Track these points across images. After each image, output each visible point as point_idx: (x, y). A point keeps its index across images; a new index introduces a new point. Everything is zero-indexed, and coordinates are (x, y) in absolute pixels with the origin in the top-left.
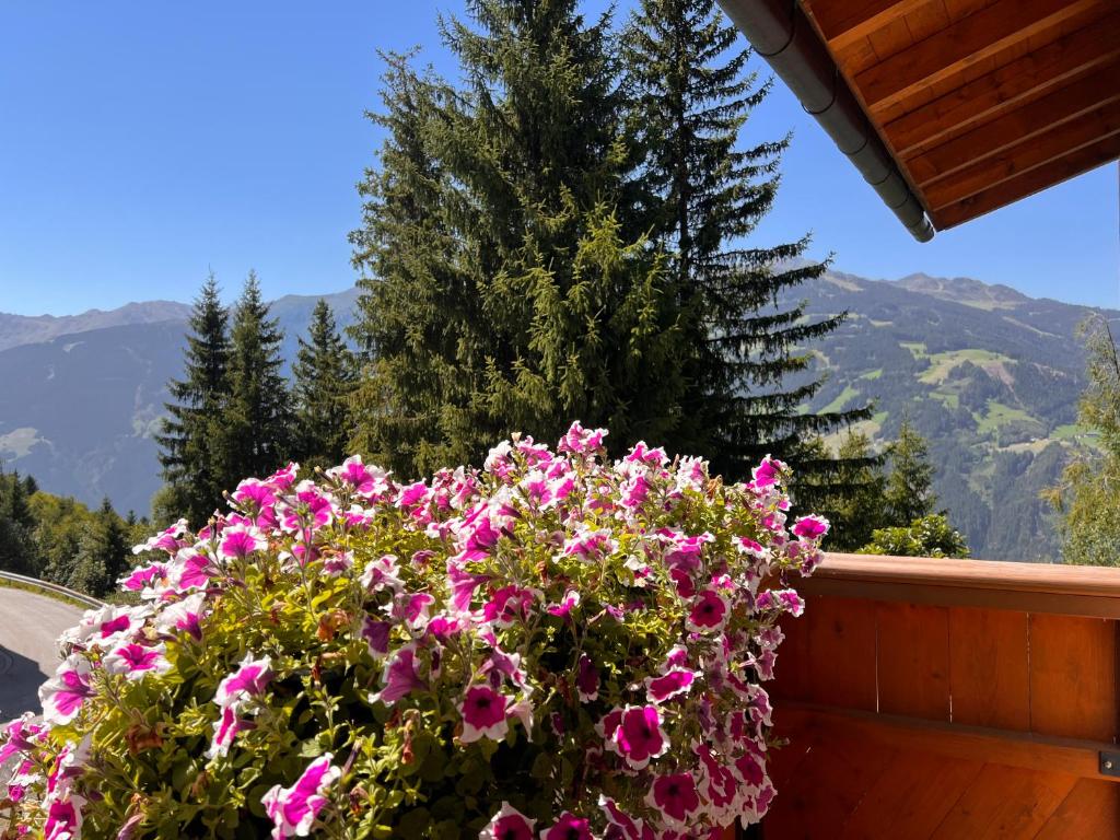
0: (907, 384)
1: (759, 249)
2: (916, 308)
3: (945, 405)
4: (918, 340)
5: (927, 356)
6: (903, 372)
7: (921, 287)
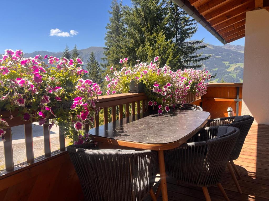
0: (224, 72)
1: (193, 41)
2: (227, 53)
3: (233, 77)
4: (227, 61)
5: (229, 65)
6: (223, 69)
7: (228, 48)
